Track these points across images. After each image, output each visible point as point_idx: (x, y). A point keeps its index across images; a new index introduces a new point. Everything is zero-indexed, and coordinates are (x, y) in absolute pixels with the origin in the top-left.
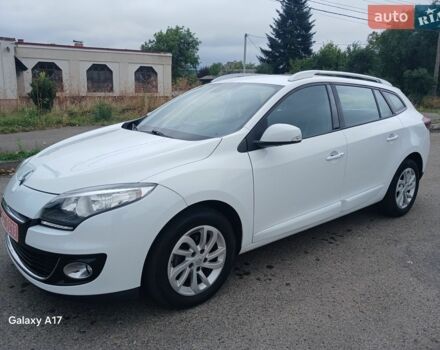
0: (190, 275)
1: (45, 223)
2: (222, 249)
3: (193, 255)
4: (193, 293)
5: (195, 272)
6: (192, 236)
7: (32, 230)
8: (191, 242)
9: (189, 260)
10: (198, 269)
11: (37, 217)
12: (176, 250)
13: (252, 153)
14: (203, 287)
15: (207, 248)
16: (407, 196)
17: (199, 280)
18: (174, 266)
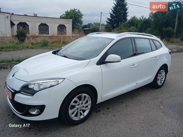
5: (79, 112)
7: (17, 95)
8: (78, 100)
9: (77, 107)
11: (19, 90)
12: (72, 103)
14: (82, 117)
15: (84, 102)
16: (162, 80)
17: (81, 114)
18: (71, 109)
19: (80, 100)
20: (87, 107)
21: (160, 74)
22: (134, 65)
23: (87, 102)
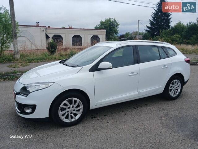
0: (68, 115)
1: (21, 94)
2: (81, 107)
3: (69, 108)
4: (69, 122)
5: (70, 115)
6: (68, 101)
7: (17, 96)
8: (68, 103)
9: (68, 110)
10: (71, 113)
11: (19, 92)
12: (62, 106)
13: (95, 73)
14: (73, 120)
15: (75, 106)
16: (176, 91)
17: (72, 117)
18: (61, 111)
19: (71, 104)
20: (79, 110)
21: (173, 85)
22: (134, 73)
23: (78, 106)
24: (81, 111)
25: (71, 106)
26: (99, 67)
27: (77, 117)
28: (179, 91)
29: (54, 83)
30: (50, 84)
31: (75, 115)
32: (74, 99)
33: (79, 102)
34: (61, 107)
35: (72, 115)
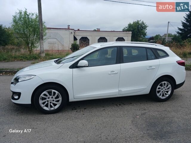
0: (47, 104)
2: (60, 98)
3: (49, 98)
4: (49, 110)
5: (49, 104)
6: (48, 92)
7: (11, 85)
8: (48, 94)
11: (13, 82)
12: (42, 95)
14: (52, 109)
15: (54, 97)
16: (165, 93)
17: (51, 107)
18: (42, 100)
19: (50, 95)
20: (58, 101)
21: (162, 87)
22: (114, 72)
23: (57, 97)
24: (60, 102)
25: (51, 97)
26: (79, 65)
27: (56, 107)
28: (169, 93)
29: (36, 76)
30: (32, 77)
31: (55, 105)
32: (53, 91)
33: (58, 94)
34: (41, 97)
35: (52, 104)
